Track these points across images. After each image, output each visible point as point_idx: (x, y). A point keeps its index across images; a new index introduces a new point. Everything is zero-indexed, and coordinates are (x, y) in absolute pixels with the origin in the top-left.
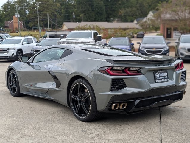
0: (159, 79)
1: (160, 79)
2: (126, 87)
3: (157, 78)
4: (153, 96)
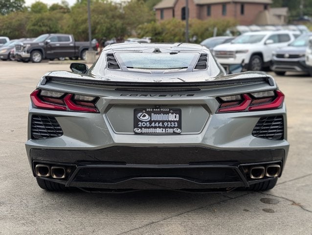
0: (146, 127)
1: (149, 128)
2: (62, 134)
3: (140, 124)
4: (124, 163)
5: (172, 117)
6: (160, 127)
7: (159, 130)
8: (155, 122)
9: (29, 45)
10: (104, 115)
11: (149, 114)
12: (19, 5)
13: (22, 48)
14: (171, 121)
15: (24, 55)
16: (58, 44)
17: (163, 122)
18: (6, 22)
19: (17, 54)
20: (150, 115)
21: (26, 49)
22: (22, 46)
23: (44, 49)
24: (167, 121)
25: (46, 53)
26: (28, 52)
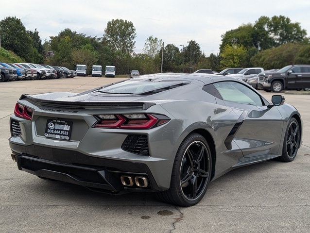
0: (51, 133)
3: (49, 131)
4: (38, 158)
5: (66, 128)
6: (58, 134)
7: (57, 136)
8: (57, 130)
9: (271, 75)
10: (33, 123)
11: (54, 123)
12: (301, 36)
13: (264, 78)
14: (65, 131)
15: (266, 84)
16: (300, 75)
17: (61, 130)
18: (277, 54)
19: (260, 83)
20: (55, 125)
21: (267, 79)
22: (265, 76)
23: (285, 79)
24: (63, 130)
25: (287, 83)
26: (269, 82)
